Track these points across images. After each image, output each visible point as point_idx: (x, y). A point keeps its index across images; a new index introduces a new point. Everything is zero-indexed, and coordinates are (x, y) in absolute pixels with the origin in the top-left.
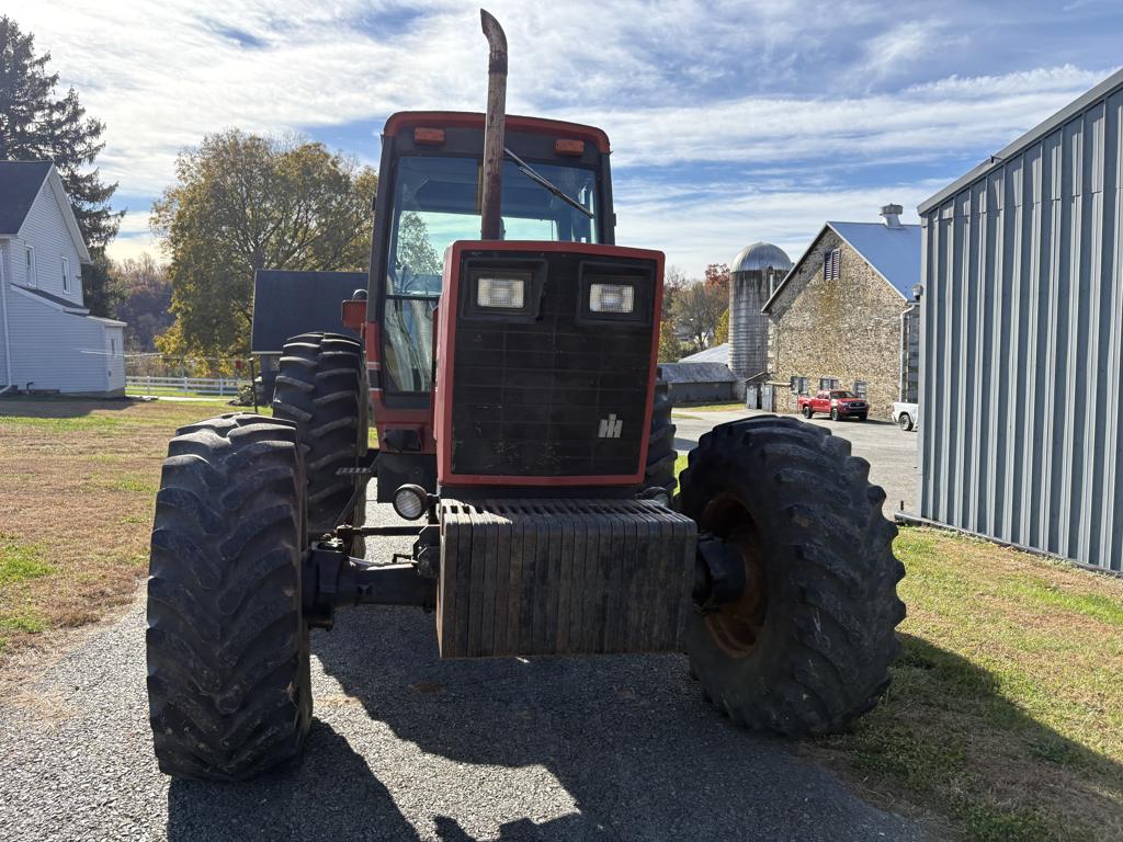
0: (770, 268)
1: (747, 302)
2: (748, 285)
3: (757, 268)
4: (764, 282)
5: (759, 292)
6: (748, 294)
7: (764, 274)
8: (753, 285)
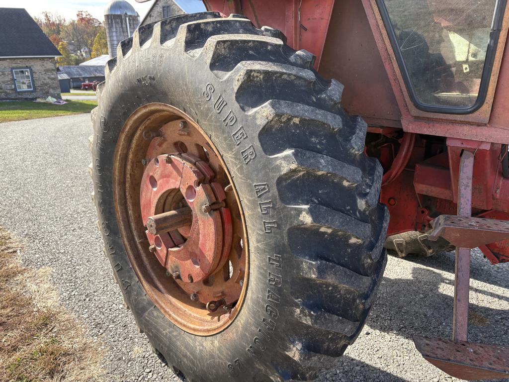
0: (126, 14)
1: (116, 32)
2: (115, 23)
3: (119, 13)
4: (124, 22)
5: (122, 27)
6: (116, 27)
7: (123, 17)
8: (118, 23)
